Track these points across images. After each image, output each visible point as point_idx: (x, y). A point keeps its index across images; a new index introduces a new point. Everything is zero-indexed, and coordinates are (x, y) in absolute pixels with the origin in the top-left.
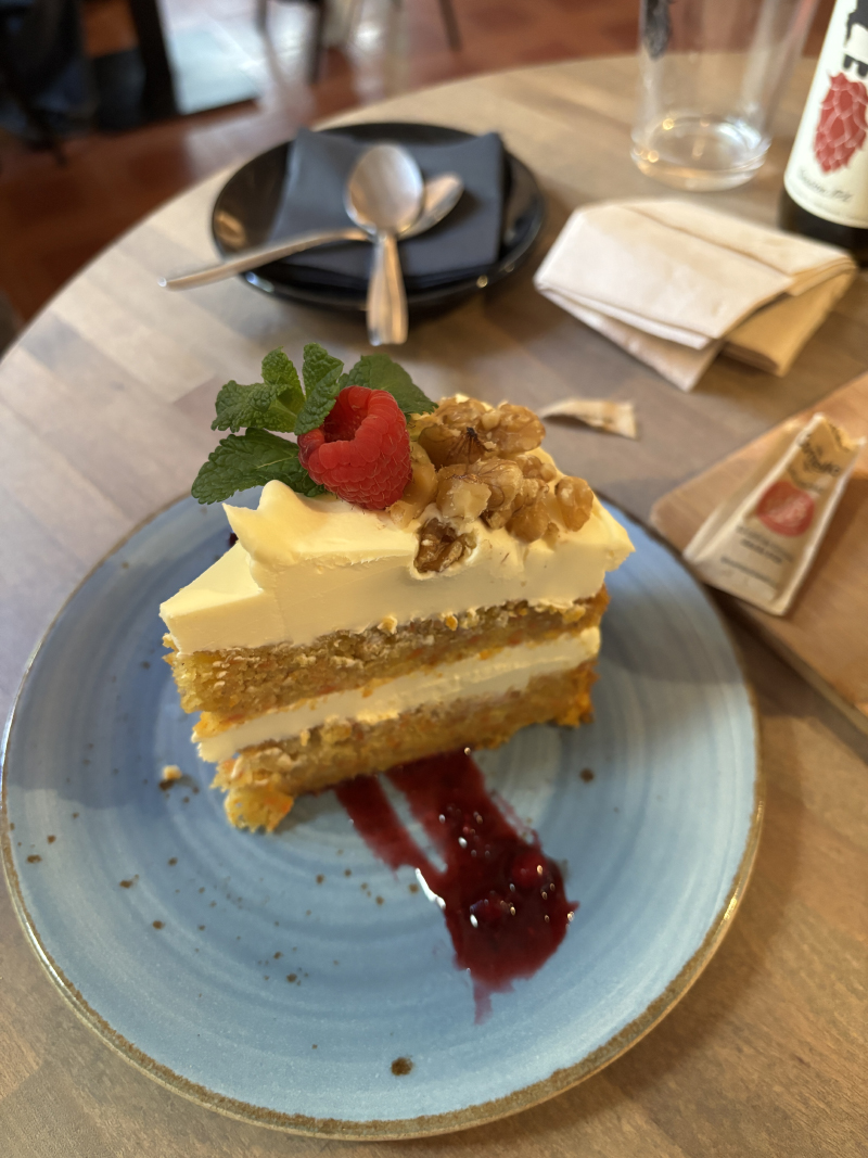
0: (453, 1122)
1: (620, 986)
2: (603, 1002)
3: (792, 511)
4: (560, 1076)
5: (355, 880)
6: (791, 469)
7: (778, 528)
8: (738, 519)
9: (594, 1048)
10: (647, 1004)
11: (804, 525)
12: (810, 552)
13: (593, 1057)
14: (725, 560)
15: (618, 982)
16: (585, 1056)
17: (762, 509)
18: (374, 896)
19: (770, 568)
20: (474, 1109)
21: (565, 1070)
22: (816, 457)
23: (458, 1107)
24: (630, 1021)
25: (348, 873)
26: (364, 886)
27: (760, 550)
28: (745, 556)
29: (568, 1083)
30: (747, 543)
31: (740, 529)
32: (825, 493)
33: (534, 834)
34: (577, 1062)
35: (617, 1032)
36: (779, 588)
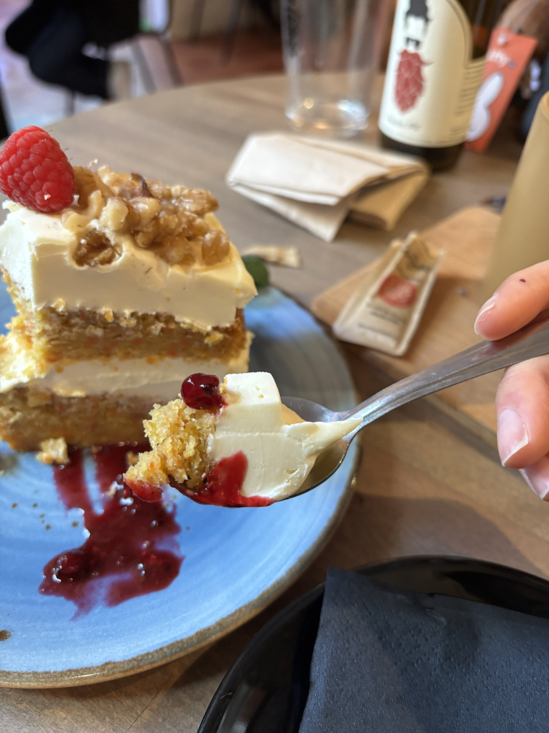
0: (16, 680)
1: (185, 615)
2: (166, 623)
3: (402, 292)
4: (109, 666)
5: (38, 511)
6: (398, 267)
7: (395, 303)
8: (367, 299)
9: (144, 652)
10: (197, 629)
11: (411, 301)
12: (416, 317)
13: (140, 658)
14: (361, 325)
15: (185, 612)
16: (134, 656)
17: (382, 291)
18: (45, 524)
19: (392, 328)
20: (35, 674)
21: (114, 663)
22: (413, 260)
23: (24, 670)
24: (179, 639)
25: (35, 505)
26: (42, 516)
27: (383, 317)
28: (376, 322)
29: (113, 673)
30: (374, 314)
31: (369, 305)
32: (423, 282)
33: (175, 507)
34: (127, 659)
35: (166, 645)
36: (399, 340)
